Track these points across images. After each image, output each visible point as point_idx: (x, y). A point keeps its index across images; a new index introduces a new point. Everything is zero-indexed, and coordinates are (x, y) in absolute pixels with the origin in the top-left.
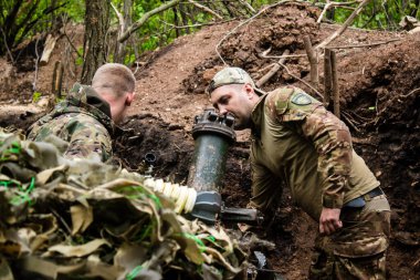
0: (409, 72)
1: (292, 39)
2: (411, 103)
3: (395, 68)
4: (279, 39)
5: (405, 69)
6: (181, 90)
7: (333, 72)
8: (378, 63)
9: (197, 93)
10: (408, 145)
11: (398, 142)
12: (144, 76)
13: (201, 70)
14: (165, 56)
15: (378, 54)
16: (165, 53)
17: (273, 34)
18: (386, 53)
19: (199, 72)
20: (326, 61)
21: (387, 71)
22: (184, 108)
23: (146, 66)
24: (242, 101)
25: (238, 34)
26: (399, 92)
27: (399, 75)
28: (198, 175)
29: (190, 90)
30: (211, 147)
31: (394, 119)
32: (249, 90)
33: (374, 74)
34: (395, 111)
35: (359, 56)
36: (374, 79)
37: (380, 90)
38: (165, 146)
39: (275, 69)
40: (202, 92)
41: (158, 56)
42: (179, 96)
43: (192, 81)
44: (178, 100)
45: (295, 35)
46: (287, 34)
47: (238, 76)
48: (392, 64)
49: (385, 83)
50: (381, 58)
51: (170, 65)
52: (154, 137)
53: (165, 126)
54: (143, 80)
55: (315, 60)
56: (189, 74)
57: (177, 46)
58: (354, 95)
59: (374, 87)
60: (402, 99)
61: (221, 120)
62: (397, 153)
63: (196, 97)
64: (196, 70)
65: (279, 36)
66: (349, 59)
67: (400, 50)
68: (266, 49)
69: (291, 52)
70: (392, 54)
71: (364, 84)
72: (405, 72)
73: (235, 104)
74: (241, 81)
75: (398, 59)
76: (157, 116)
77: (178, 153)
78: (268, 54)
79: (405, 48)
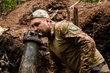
0: (106, 16)
1: (59, 5)
2: (107, 28)
3: (100, 15)
4: (55, 5)
5: (105, 16)
6: (18, 24)
7: (77, 17)
8: (94, 14)
9: (24, 24)
10: (107, 45)
11: (102, 44)
12: (5, 19)
13: (26, 16)
14: (13, 12)
15: (93, 10)
16: (13, 10)
17: (52, 3)
18: (97, 10)
19: (25, 17)
20: (74, 12)
21: (97, 16)
22: (20, 30)
23: (6, 15)
24: (45, 25)
25: (40, 3)
26: (102, 24)
27: (102, 18)
28: (25, 60)
29: (22, 24)
30: (31, 47)
31: (101, 35)
32: (48, 21)
33: (92, 17)
34: (101, 32)
35: (86, 11)
36: (92, 19)
37: (95, 24)
38: (12, 45)
39: (53, 16)
40: (26, 24)
41: (10, 11)
42: (18, 26)
43: (22, 20)
44: (17, 27)
45: (61, 4)
46: (58, 3)
47: (44, 15)
48: (99, 14)
49: (97, 21)
50: (95, 11)
51: (15, 14)
52: (7, 41)
53: (12, 37)
54: (5, 20)
55: (69, 12)
56: (21, 17)
57: (17, 8)
58: (85, 25)
59: (92, 22)
60: (103, 27)
61: (36, 35)
62: (102, 48)
63: (24, 26)
64: (24, 16)
65: (55, 4)
66: (82, 12)
67: (102, 8)
68: (50, 8)
69: (59, 10)
70: (99, 10)
71: (88, 21)
72: (105, 17)
73: (41, 27)
74: (45, 17)
75: (102, 12)
76: (9, 33)
77: (17, 48)
78: (51, 10)
79: (104, 8)
